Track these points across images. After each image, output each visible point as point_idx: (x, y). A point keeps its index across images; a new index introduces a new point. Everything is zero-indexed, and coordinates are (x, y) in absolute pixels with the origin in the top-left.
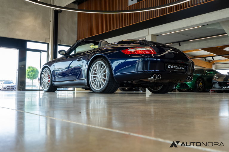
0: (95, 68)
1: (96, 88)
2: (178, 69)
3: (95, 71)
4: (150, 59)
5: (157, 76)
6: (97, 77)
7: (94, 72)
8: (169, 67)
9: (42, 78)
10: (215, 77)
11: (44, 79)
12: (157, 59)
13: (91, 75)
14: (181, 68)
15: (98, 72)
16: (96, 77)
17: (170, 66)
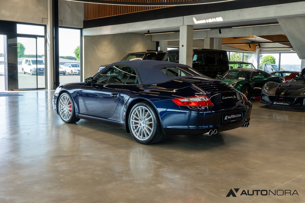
0: (137, 112)
1: (138, 137)
2: (235, 118)
3: (137, 115)
4: (206, 112)
5: (213, 131)
6: (140, 124)
7: (135, 116)
8: (226, 118)
9: (60, 104)
10: (265, 87)
11: (62, 106)
12: (211, 111)
13: (131, 120)
14: (238, 116)
15: (141, 118)
16: (138, 123)
17: (227, 116)
